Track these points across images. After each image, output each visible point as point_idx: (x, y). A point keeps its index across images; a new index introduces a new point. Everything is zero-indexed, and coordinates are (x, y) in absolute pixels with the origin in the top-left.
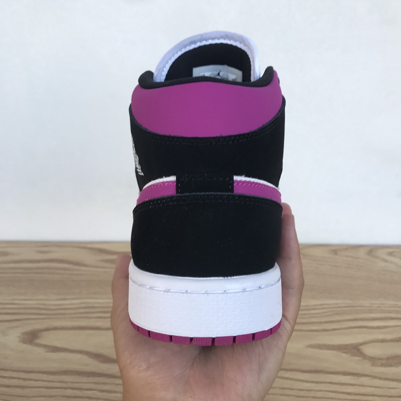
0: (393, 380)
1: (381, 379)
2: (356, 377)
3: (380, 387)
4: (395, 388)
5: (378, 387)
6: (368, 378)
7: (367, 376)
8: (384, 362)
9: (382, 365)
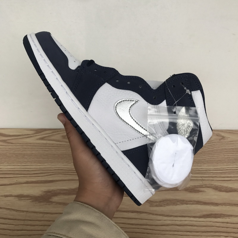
0: (160, 215)
1: (153, 214)
2: (139, 214)
3: (152, 220)
4: (160, 220)
5: (151, 220)
6: (145, 214)
7: (146, 213)
8: (158, 204)
9: (157, 206)
